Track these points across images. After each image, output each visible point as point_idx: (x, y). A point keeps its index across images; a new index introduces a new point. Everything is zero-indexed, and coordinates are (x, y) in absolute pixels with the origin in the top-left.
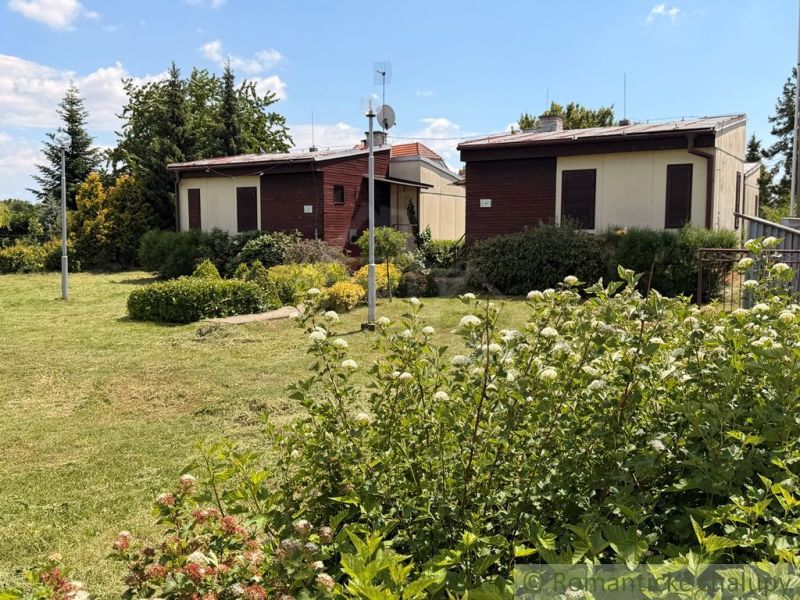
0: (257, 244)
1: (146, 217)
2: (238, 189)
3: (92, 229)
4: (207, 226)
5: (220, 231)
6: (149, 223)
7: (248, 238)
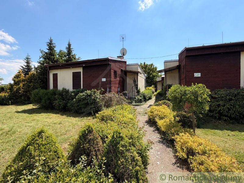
0: (83, 95)
1: (39, 85)
2: (73, 72)
3: (17, 89)
4: (60, 88)
5: (65, 89)
6: (40, 87)
7: (79, 92)
